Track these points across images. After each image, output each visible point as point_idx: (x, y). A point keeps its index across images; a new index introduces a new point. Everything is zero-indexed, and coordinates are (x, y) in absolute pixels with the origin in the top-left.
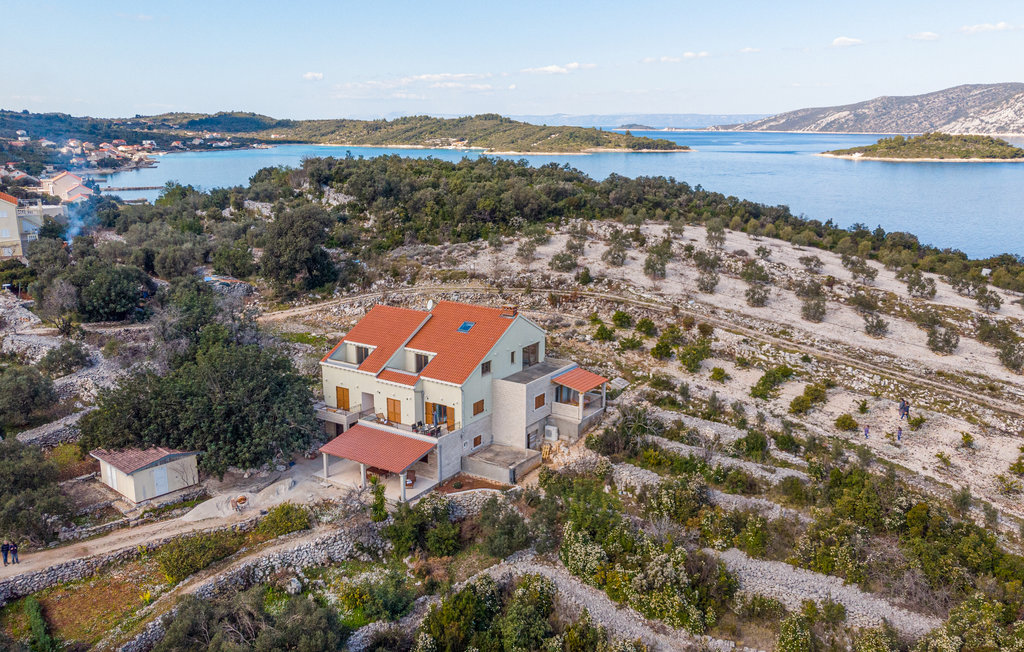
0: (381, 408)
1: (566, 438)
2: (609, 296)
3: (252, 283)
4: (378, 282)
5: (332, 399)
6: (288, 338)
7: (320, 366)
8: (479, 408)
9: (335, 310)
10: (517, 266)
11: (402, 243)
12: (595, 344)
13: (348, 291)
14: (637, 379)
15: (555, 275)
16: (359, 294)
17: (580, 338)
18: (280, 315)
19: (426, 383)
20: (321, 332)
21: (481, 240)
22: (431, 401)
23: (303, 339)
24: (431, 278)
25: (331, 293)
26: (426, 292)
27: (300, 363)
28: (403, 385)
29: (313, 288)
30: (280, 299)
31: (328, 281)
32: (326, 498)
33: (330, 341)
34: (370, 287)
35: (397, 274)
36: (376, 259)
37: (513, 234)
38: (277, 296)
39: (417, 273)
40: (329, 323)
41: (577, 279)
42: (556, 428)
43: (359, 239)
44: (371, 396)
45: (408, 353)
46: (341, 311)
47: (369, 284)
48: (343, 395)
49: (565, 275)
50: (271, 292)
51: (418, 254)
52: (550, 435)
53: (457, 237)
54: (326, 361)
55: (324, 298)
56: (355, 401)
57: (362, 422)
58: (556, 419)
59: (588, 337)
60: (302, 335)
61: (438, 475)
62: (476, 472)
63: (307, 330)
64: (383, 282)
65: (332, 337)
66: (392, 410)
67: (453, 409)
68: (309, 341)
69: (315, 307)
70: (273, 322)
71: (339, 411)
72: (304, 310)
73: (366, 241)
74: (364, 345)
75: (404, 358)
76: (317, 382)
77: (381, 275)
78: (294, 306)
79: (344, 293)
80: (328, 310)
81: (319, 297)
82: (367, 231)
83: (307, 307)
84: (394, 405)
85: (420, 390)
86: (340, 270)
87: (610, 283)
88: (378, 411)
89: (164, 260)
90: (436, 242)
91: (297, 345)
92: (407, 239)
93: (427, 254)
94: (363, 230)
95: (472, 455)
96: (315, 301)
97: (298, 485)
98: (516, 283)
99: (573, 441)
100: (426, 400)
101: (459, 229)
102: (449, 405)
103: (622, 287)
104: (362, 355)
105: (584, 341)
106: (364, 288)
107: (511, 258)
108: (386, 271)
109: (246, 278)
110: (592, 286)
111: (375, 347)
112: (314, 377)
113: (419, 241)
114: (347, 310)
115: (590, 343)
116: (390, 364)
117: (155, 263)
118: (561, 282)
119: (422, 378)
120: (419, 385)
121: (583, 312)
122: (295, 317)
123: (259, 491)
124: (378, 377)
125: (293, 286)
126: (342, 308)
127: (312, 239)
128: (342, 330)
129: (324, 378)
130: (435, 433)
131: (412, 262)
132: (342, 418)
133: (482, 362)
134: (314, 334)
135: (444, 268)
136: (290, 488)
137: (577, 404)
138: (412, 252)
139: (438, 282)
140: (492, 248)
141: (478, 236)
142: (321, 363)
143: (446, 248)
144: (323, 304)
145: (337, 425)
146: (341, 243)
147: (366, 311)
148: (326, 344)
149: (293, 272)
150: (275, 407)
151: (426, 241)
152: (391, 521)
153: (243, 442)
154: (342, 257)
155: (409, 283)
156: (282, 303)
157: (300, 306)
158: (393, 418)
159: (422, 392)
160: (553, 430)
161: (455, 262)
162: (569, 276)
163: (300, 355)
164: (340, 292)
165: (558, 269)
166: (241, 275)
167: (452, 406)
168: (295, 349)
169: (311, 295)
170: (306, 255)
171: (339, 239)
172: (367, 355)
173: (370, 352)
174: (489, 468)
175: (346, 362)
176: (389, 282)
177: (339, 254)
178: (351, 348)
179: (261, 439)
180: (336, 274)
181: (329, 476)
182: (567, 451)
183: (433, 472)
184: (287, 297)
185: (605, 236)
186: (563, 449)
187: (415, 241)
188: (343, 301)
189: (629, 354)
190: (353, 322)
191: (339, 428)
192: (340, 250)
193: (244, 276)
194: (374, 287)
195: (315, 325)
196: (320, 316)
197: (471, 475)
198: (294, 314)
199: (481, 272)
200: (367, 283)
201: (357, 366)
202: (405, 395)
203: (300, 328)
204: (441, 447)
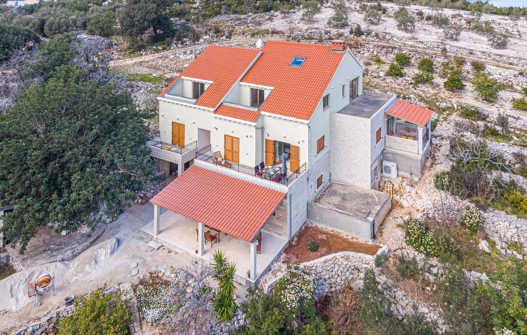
0: (217, 145)
1: (407, 175)
2: (379, 43)
3: (113, 40)
4: (205, 37)
5: (166, 135)
6: (132, 78)
7: (157, 101)
8: (321, 145)
9: (172, 57)
10: (303, 26)
11: (219, 13)
12: (389, 79)
13: (182, 44)
14: (444, 110)
15: (334, 31)
16: (190, 46)
17: (375, 75)
18: (129, 62)
19: (266, 119)
20: (160, 73)
21: (272, 11)
22: (272, 138)
23: (145, 78)
24: (243, 34)
25: (169, 45)
26: (241, 43)
27: (140, 99)
28: (243, 122)
29: (156, 42)
30: (131, 50)
31: (167, 36)
32: (153, 269)
33: (167, 80)
34: (198, 41)
35: (218, 31)
36: (202, 23)
37: (294, 8)
38: (130, 48)
39: (232, 31)
40: (167, 67)
41: (351, 32)
42: (395, 164)
43: (190, 13)
44: (208, 133)
45: (243, 87)
46: (176, 57)
47: (198, 38)
48: (178, 130)
49: (341, 31)
50: (126, 45)
51: (232, 20)
52: (389, 171)
53: (257, 10)
54: (163, 96)
55: (164, 49)
56: (191, 137)
57: (198, 162)
58: (393, 154)
59: (382, 74)
60: (145, 76)
61: (288, 232)
62: (326, 223)
63: (149, 72)
64: (208, 37)
65: (169, 77)
66: (229, 148)
67: (298, 148)
68: (150, 81)
69: (157, 55)
70: (124, 67)
71: (174, 149)
72: (148, 57)
73: (194, 13)
74: (201, 81)
75: (239, 93)
76: (154, 116)
77: (206, 33)
78: (141, 55)
79: (179, 45)
80: (166, 57)
81: (161, 48)
82: (195, 8)
83: (151, 56)
84: (232, 142)
85: (260, 126)
86: (177, 30)
87: (377, 35)
88: (214, 149)
89: (52, 24)
90: (242, 13)
91: (140, 84)
92: (223, 11)
93: (238, 20)
94: (192, 8)
95: (317, 200)
96: (157, 51)
97: (122, 247)
98: (306, 36)
99: (416, 179)
100: (266, 137)
101: (258, 4)
102: (293, 143)
103: (387, 38)
104: (198, 91)
105: (379, 77)
106: (194, 42)
107: (297, 21)
108: (210, 30)
109: (110, 37)
110: (364, 37)
111: (212, 82)
112: (152, 111)
113: (231, 12)
114: (181, 56)
115: (384, 79)
116: (227, 99)
117: (45, 27)
118: (340, 35)
119: (263, 113)
120: (260, 120)
121: (365, 55)
122: (141, 62)
123: (75, 256)
124: (215, 112)
125: (142, 40)
126: (178, 55)
127: (158, 6)
128: (177, 72)
129: (161, 114)
130: (280, 178)
131: (229, 23)
132: (177, 158)
133: (323, 96)
134: (154, 75)
135: (251, 28)
136: (112, 253)
137: (415, 138)
138: (227, 19)
139: (249, 37)
140: (283, 15)
141: (271, 9)
142: (158, 98)
143: (250, 16)
144: (163, 53)
145: (171, 164)
146: (178, 14)
147: (196, 57)
148: (164, 83)
149: (142, 30)
150: (103, 150)
151: (235, 12)
152: (241, 319)
153: (60, 195)
154: (179, 22)
155: (227, 37)
156: (133, 53)
157: (146, 55)
158: (230, 158)
159: (263, 128)
160: (392, 165)
161: (259, 24)
162: (346, 31)
163: (141, 92)
164: (176, 44)
165: (336, 26)
166: (107, 35)
167: (297, 145)
168: (137, 86)
169: (154, 47)
170: (154, 16)
171: (176, 11)
172: (202, 91)
173: (206, 87)
174: (343, 219)
175: (183, 97)
176: (212, 37)
177: (176, 21)
178: (188, 84)
179: (79, 193)
180: (173, 32)
181: (159, 232)
182: (413, 191)
183: (282, 228)
184: (137, 49)
185: (355, 8)
186: (408, 188)
187: (228, 12)
188: (178, 51)
189: (423, 87)
190: (186, 66)
191: (173, 168)
192: (177, 19)
193: (109, 36)
194: (202, 40)
195: (156, 68)
196: (160, 61)
197: (320, 226)
198: (141, 60)
199: (279, 30)
200: (196, 38)
201: (194, 101)
202: (245, 132)
203: (144, 71)
204: (290, 197)
